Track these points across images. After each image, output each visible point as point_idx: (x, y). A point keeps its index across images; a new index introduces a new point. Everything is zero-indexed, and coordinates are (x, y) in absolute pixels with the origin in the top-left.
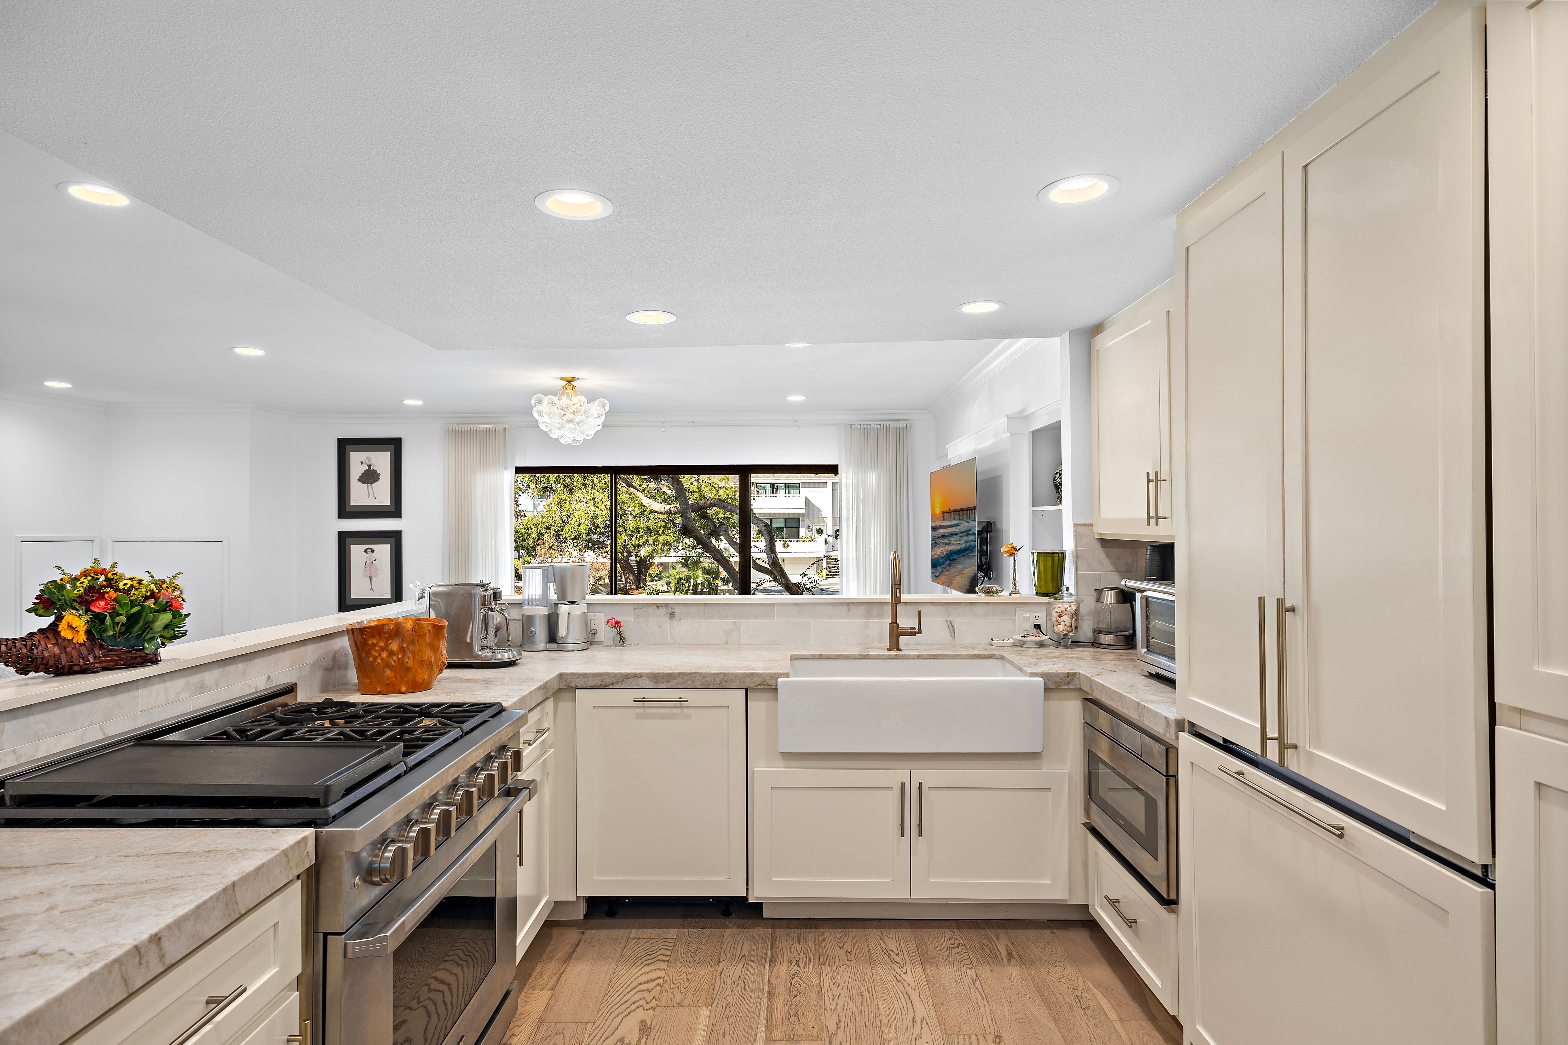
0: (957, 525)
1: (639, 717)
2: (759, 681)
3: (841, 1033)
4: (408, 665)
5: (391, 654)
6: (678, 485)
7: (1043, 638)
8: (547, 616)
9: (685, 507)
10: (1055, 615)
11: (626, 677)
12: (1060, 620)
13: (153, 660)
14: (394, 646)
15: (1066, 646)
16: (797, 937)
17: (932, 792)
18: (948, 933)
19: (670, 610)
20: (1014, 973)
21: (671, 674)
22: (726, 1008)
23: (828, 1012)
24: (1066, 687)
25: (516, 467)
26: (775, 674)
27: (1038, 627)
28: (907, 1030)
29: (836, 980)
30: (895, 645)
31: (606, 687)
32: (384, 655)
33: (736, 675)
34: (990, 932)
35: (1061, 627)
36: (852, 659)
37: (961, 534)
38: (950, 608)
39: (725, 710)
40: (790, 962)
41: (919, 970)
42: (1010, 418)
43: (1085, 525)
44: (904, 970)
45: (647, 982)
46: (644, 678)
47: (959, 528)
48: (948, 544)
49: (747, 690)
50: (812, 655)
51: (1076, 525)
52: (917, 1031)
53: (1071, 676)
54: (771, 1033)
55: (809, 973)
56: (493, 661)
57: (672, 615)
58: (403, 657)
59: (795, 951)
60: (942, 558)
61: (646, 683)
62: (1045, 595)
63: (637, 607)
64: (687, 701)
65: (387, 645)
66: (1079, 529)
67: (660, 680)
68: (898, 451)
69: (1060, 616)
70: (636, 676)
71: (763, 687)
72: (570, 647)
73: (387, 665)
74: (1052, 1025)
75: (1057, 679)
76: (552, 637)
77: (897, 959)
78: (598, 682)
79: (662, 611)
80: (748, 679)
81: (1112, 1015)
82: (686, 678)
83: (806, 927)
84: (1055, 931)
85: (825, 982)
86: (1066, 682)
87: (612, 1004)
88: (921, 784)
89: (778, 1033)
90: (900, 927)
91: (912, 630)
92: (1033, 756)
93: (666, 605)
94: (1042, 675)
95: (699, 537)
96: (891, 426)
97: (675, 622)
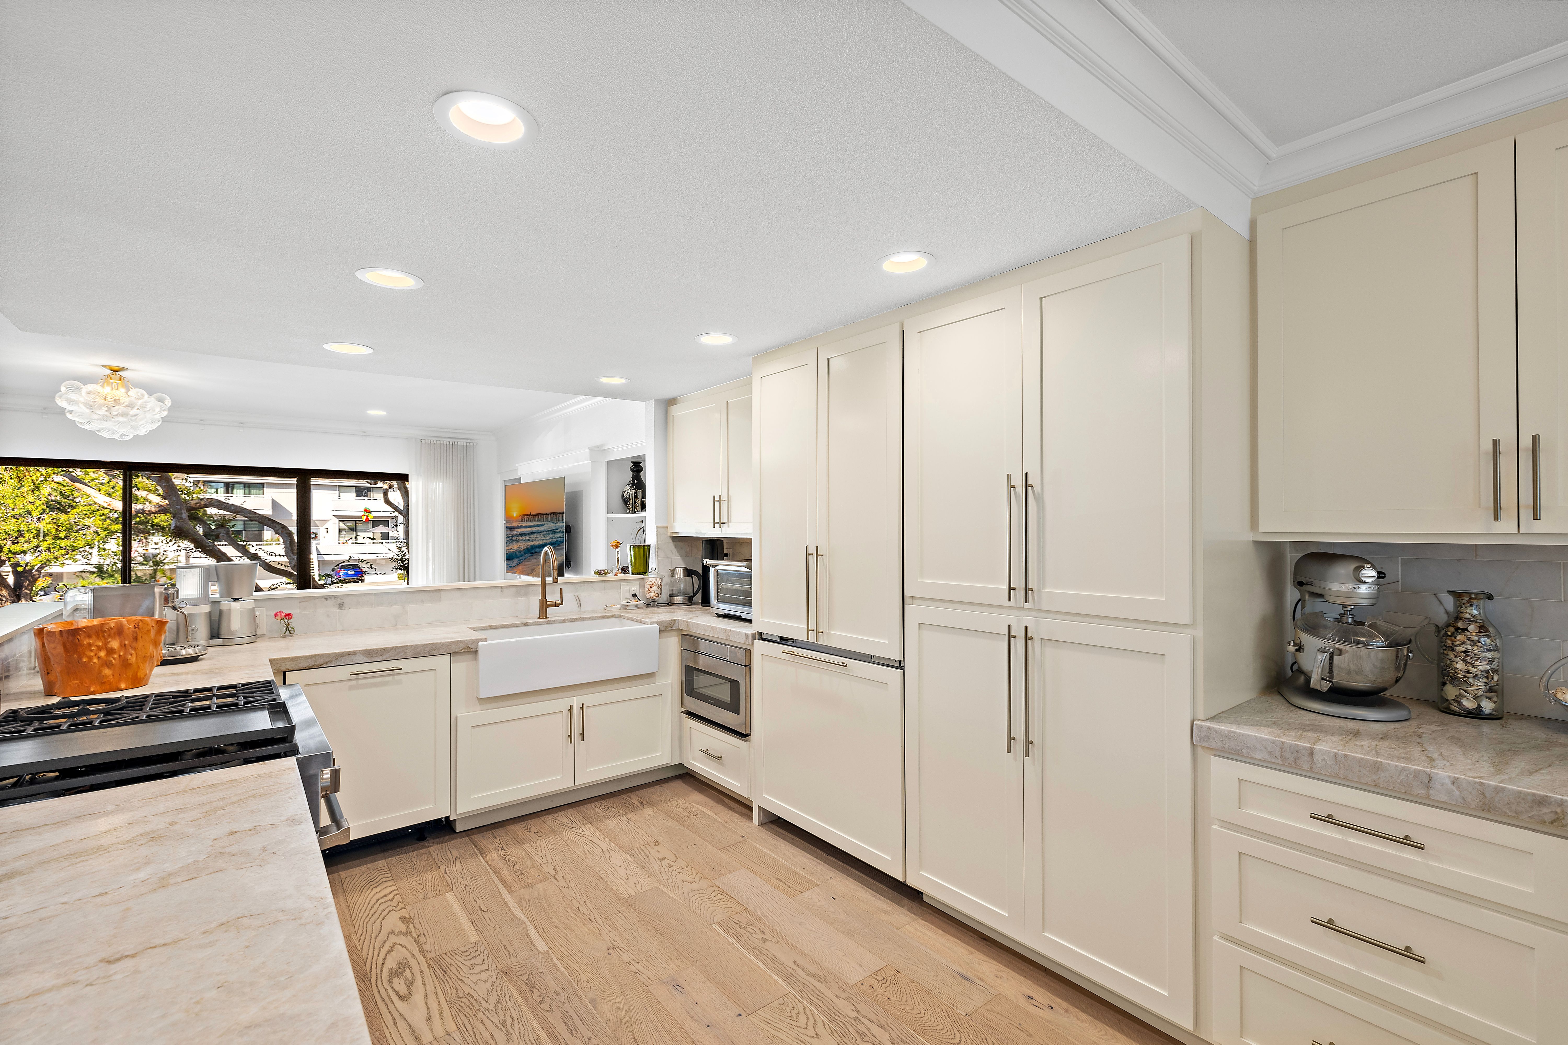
1: (351, 688)
2: (463, 646)
3: (560, 872)
4: (130, 662)
5: (110, 652)
7: (640, 602)
8: (209, 614)
10: (647, 587)
11: (341, 655)
12: (651, 589)
14: (114, 644)
15: (659, 606)
16: (491, 836)
17: (591, 709)
18: (598, 804)
19: (339, 601)
20: (649, 811)
21: (384, 649)
22: (466, 888)
23: (544, 866)
24: (671, 629)
26: (476, 640)
27: (635, 595)
28: (601, 857)
29: (537, 849)
30: (544, 614)
31: (320, 667)
32: (102, 654)
33: (443, 644)
34: (624, 796)
35: (652, 594)
36: (514, 627)
38: (577, 586)
39: (433, 672)
40: (496, 850)
41: (591, 827)
42: (591, 450)
43: (663, 527)
44: (581, 830)
45: (384, 896)
46: (358, 655)
49: (452, 655)
50: (483, 627)
51: (658, 527)
52: (607, 855)
53: (673, 622)
54: (510, 888)
55: (514, 851)
56: (178, 657)
57: (341, 605)
58: (125, 654)
59: (496, 843)
61: (360, 658)
62: (639, 574)
63: (304, 600)
64: (401, 669)
65: (106, 644)
66: (659, 529)
67: (371, 655)
69: (651, 587)
70: (349, 654)
71: (466, 651)
72: (242, 640)
73: (108, 664)
74: (683, 828)
75: (666, 624)
76: (215, 633)
77: (572, 826)
78: (311, 663)
79: (330, 603)
80: (453, 646)
81: (711, 814)
82: (398, 650)
83: (495, 828)
84: (662, 785)
85: (531, 852)
86: (671, 626)
87: (364, 917)
88: (583, 705)
89: (515, 887)
90: (564, 810)
91: (557, 603)
92: (651, 675)
93: (335, 597)
94: (658, 623)
95: (199, 540)
96: (459, 443)
97: (344, 611)
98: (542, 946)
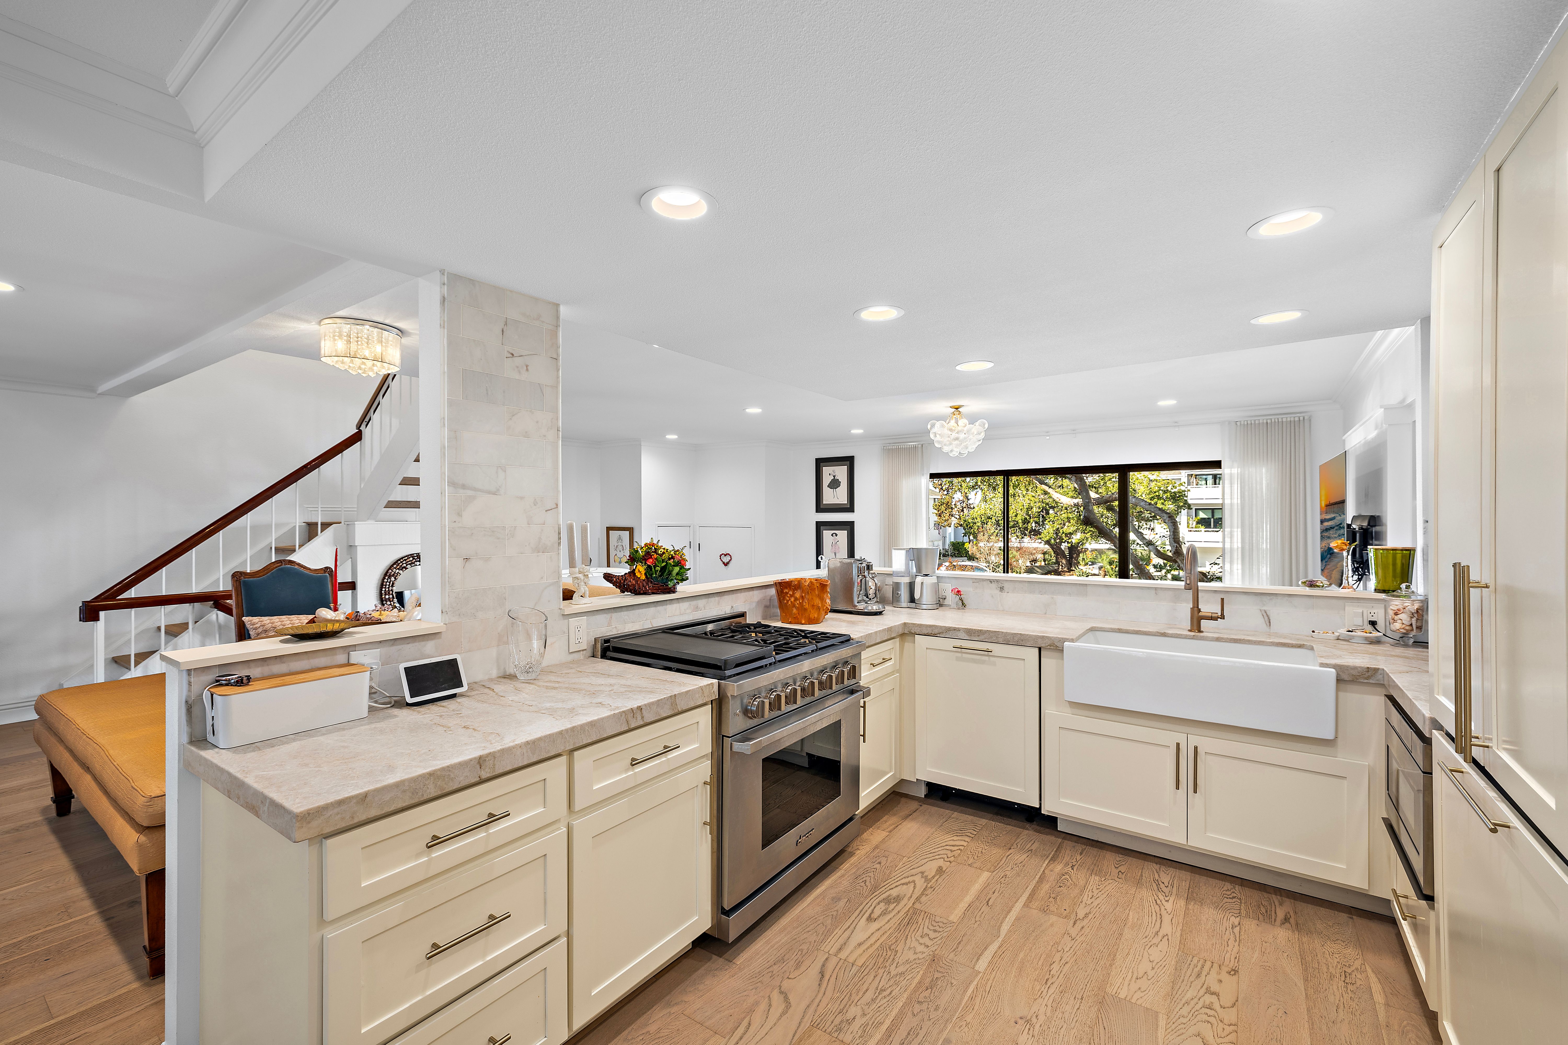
0: (1333, 519)
1: (958, 659)
2: (1049, 642)
3: (1086, 921)
4: (805, 607)
5: (796, 599)
6: (1081, 482)
7: (1375, 634)
8: (908, 584)
9: (1087, 501)
10: (1391, 613)
11: (949, 629)
12: (1396, 618)
13: (673, 591)
14: (798, 594)
15: (1406, 645)
16: (1081, 850)
17: (1209, 757)
18: (1228, 886)
19: (1002, 585)
20: (1282, 933)
21: (981, 630)
22: (1003, 877)
23: (1083, 905)
24: (1366, 681)
25: (930, 474)
26: (1062, 638)
27: (1373, 623)
28: (1146, 937)
29: (1100, 887)
30: (1195, 627)
31: (935, 635)
32: (792, 599)
33: (1031, 636)
34: (1275, 899)
35: (1397, 625)
36: (1149, 635)
37: (1336, 528)
38: (1265, 598)
39: (1022, 662)
40: (1067, 864)
41: (1182, 903)
42: (1387, 409)
44: (1167, 899)
45: (953, 846)
46: (961, 631)
47: (1335, 521)
49: (1040, 649)
50: (1111, 629)
52: (1156, 940)
53: (1372, 671)
54: (1030, 902)
55: (1079, 876)
56: (866, 611)
57: (1002, 589)
58: (802, 602)
59: (1074, 859)
60: (1326, 552)
61: (962, 635)
62: (1383, 592)
63: (975, 581)
64: (991, 652)
65: (794, 594)
67: (973, 634)
68: (1293, 444)
69: (1396, 614)
70: (955, 629)
71: (1052, 647)
72: (924, 607)
73: (795, 606)
75: (1354, 673)
76: (912, 600)
77: (1164, 889)
78: (929, 631)
79: (994, 585)
80: (1040, 640)
81: (1379, 998)
82: (991, 634)
83: (1092, 846)
84: (1354, 917)
85: (1090, 885)
86: (1365, 676)
87: (924, 851)
88: (1196, 748)
89: (1035, 904)
90: (1180, 869)
91: (1214, 615)
92: (1325, 743)
93: (997, 581)
94: (1334, 666)
95: (1101, 527)
96: (1284, 420)
97: (1004, 594)
98: (982, 965)
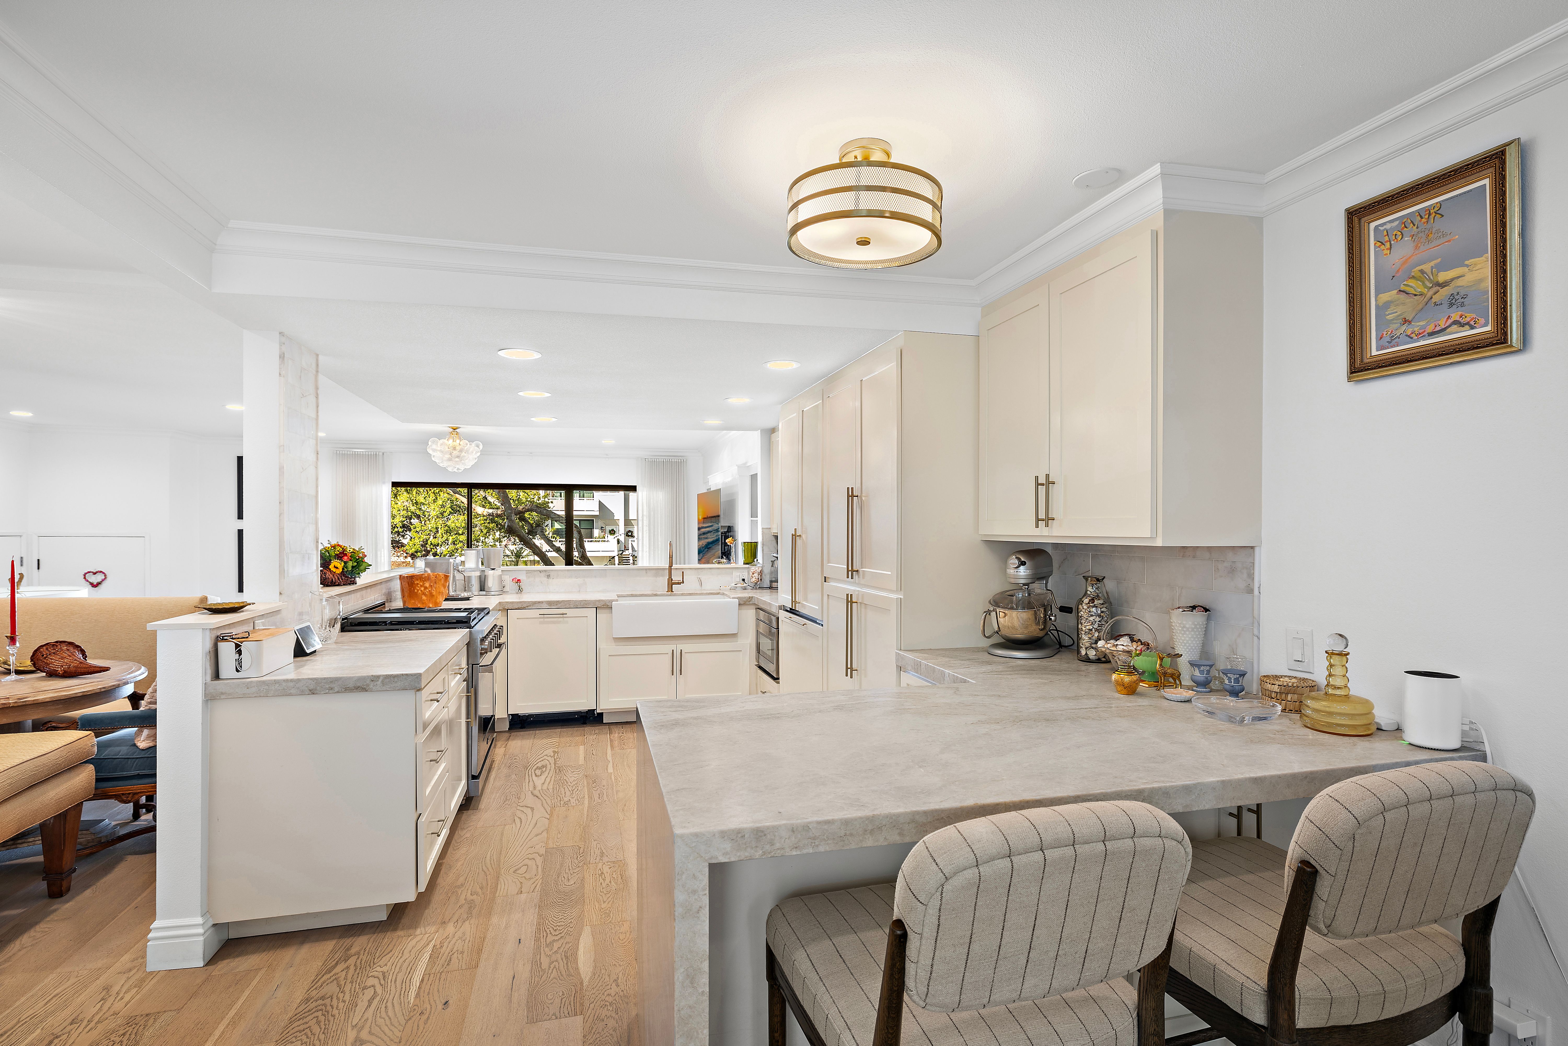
1: (540, 623)
2: (603, 603)
4: (433, 594)
5: (426, 588)
6: (503, 494)
7: (745, 585)
8: (479, 577)
9: (510, 511)
10: (751, 574)
11: (535, 603)
12: (753, 576)
13: (354, 583)
14: (427, 585)
15: (756, 589)
16: (621, 728)
17: (687, 654)
19: (547, 574)
21: (558, 601)
24: (749, 603)
25: (392, 482)
26: (611, 600)
27: (744, 580)
30: (670, 589)
31: (521, 609)
32: (422, 589)
33: (591, 601)
35: (754, 579)
36: (646, 596)
37: (712, 533)
38: (699, 570)
39: (586, 618)
40: (619, 733)
42: (739, 467)
43: (767, 528)
45: (551, 743)
46: (544, 603)
47: (711, 528)
48: (707, 538)
49: (596, 608)
50: (627, 594)
51: (763, 528)
53: (751, 598)
54: (613, 749)
56: (460, 597)
57: (549, 576)
58: (431, 590)
59: (621, 731)
60: (703, 547)
61: (545, 606)
62: (747, 564)
63: (528, 572)
64: (566, 614)
65: (423, 584)
66: (764, 530)
67: (551, 604)
68: (677, 478)
69: (753, 574)
70: (541, 602)
71: (605, 606)
72: (493, 593)
73: (424, 594)
75: (744, 600)
76: (482, 588)
78: (520, 606)
79: (542, 574)
80: (597, 603)
82: (566, 603)
87: (536, 749)
88: (681, 650)
91: (679, 581)
92: (734, 635)
93: (545, 571)
94: (737, 598)
95: (522, 536)
96: (673, 460)
97: (550, 580)
